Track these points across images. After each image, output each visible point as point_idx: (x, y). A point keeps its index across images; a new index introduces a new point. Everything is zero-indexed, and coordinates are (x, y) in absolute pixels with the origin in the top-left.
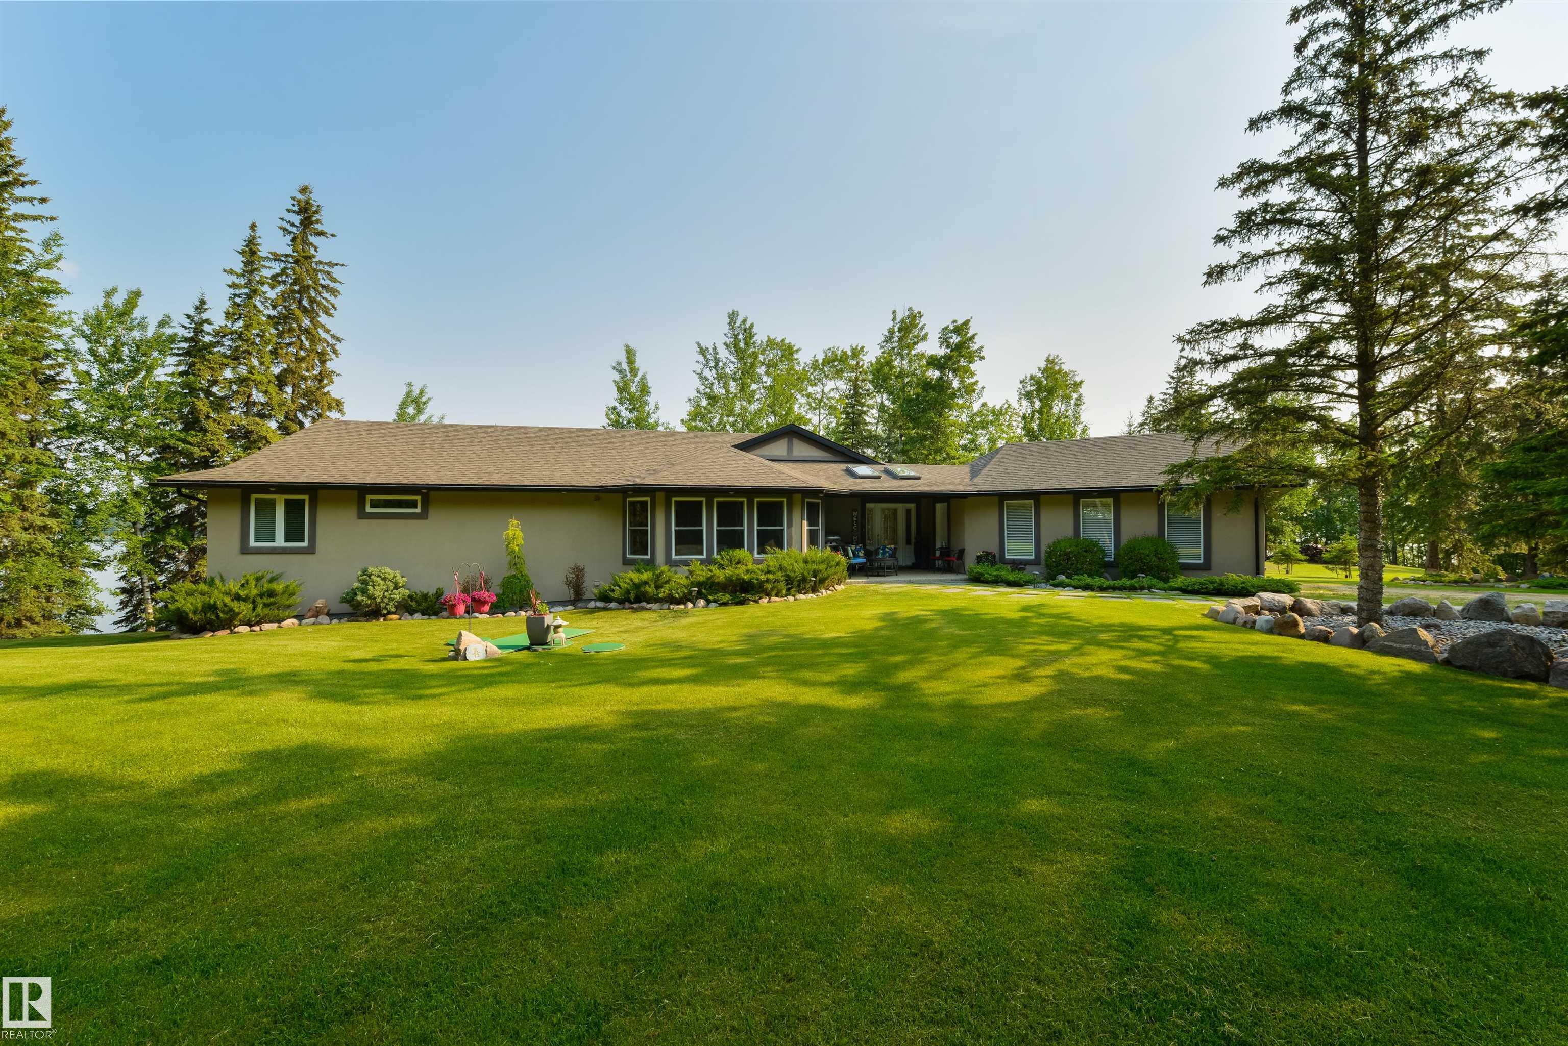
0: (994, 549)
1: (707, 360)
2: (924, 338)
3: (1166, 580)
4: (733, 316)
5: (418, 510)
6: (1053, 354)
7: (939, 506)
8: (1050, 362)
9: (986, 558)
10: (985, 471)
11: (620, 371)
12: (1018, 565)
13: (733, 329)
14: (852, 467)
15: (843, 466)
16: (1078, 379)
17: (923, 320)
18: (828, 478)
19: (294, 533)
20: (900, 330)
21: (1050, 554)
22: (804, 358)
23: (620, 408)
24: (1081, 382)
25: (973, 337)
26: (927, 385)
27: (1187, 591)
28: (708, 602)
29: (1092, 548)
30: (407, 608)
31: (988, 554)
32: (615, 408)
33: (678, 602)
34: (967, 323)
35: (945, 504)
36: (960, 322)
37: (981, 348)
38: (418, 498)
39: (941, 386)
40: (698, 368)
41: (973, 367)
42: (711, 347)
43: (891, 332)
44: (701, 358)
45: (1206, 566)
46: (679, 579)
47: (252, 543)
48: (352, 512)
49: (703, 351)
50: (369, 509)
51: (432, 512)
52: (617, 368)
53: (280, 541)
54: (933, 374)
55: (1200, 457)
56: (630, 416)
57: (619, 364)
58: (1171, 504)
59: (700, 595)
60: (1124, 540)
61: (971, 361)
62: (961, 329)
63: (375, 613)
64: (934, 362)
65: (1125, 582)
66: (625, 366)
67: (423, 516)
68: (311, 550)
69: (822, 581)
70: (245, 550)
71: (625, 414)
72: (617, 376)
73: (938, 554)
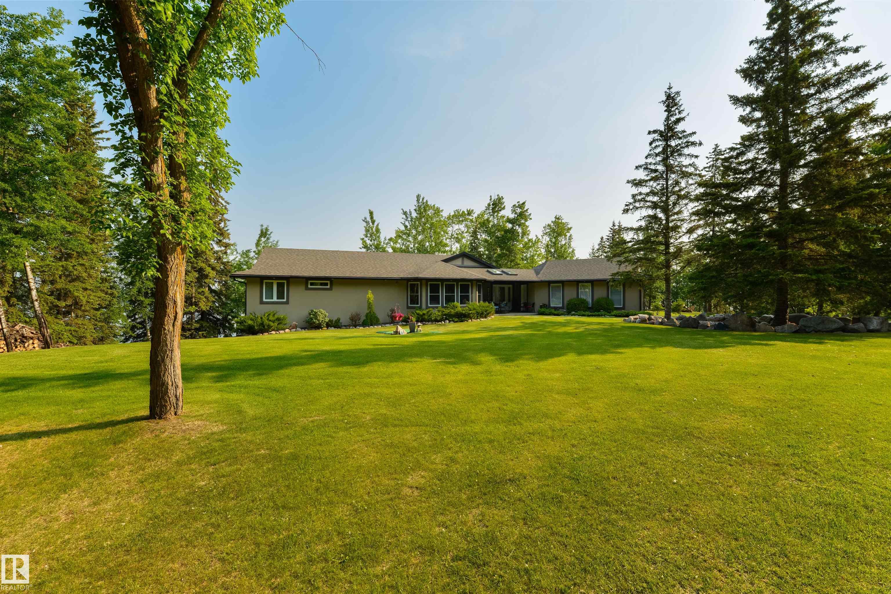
0: (546, 303)
1: (407, 217)
2: (504, 208)
3: (610, 313)
4: (418, 197)
5: (329, 287)
6: (559, 214)
7: (522, 286)
8: (557, 218)
9: (543, 306)
10: (542, 272)
11: (366, 222)
12: (556, 308)
13: (419, 203)
14: (490, 270)
15: (486, 269)
16: (569, 226)
17: (504, 200)
18: (482, 274)
19: (280, 295)
20: (493, 205)
21: (568, 304)
22: (445, 214)
23: (366, 239)
24: (571, 228)
25: (527, 210)
26: (507, 231)
27: (616, 316)
28: (450, 321)
29: (584, 302)
30: (330, 325)
31: (544, 305)
32: (363, 239)
33: (438, 321)
34: (524, 203)
35: (526, 285)
36: (521, 203)
37: (530, 214)
38: (329, 282)
39: (512, 231)
40: (403, 221)
41: (527, 223)
42: (408, 211)
43: (489, 205)
44: (404, 216)
45: (623, 308)
46: (436, 313)
47: (264, 300)
48: (303, 287)
49: (405, 213)
50: (309, 286)
51: (334, 287)
52: (365, 220)
53: (275, 299)
54: (509, 226)
55: (621, 270)
56: (371, 243)
57: (365, 218)
58: (612, 286)
59: (446, 319)
60: (595, 299)
61: (526, 220)
62: (522, 206)
63: (318, 327)
64: (509, 221)
65: (596, 313)
66: (369, 219)
67: (330, 289)
68: (287, 303)
69: (488, 314)
70: (262, 302)
71: (368, 242)
72: (365, 224)
73: (522, 305)
